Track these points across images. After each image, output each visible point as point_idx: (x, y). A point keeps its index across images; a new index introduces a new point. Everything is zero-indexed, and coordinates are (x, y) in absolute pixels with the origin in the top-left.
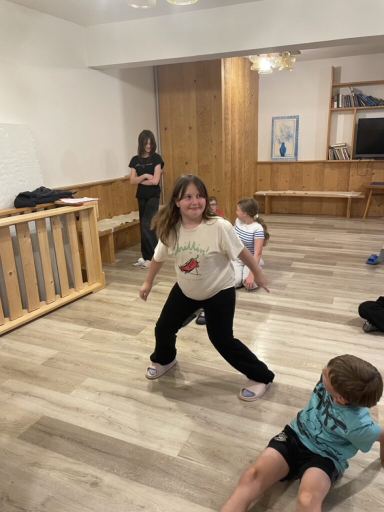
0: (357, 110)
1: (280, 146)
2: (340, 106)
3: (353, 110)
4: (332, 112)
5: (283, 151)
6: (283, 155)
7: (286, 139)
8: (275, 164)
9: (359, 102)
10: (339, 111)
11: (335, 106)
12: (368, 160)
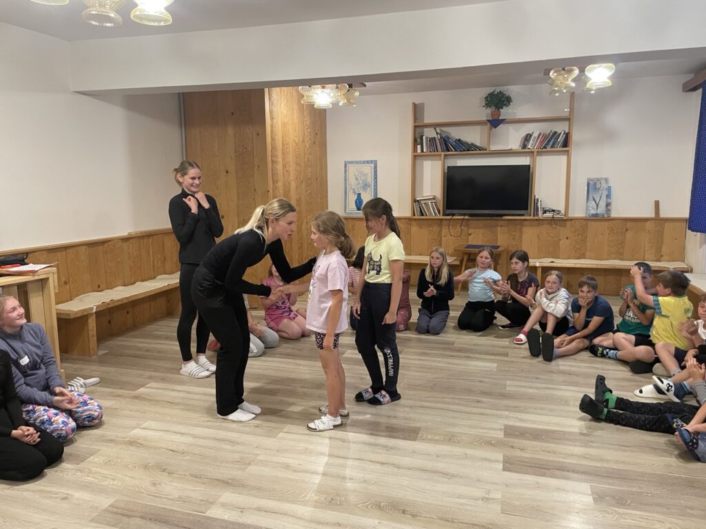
0: (445, 155)
1: (356, 197)
2: (425, 151)
3: (440, 155)
4: (415, 157)
7: (362, 189)
8: (352, 220)
9: (446, 145)
10: (423, 156)
11: (419, 151)
12: (462, 217)
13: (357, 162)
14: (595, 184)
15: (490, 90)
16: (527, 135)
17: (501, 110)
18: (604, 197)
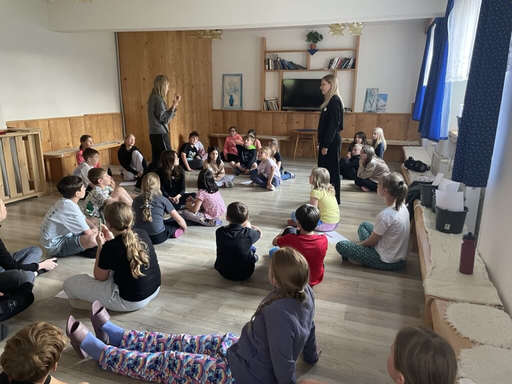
1: (229, 98)
2: (270, 68)
3: (280, 72)
5: (231, 102)
6: (231, 105)
7: (233, 92)
8: (226, 112)
9: (283, 66)
11: (267, 68)
12: (291, 112)
13: (230, 75)
14: (371, 92)
15: (310, 31)
16: (331, 59)
17: (316, 43)
18: (376, 100)
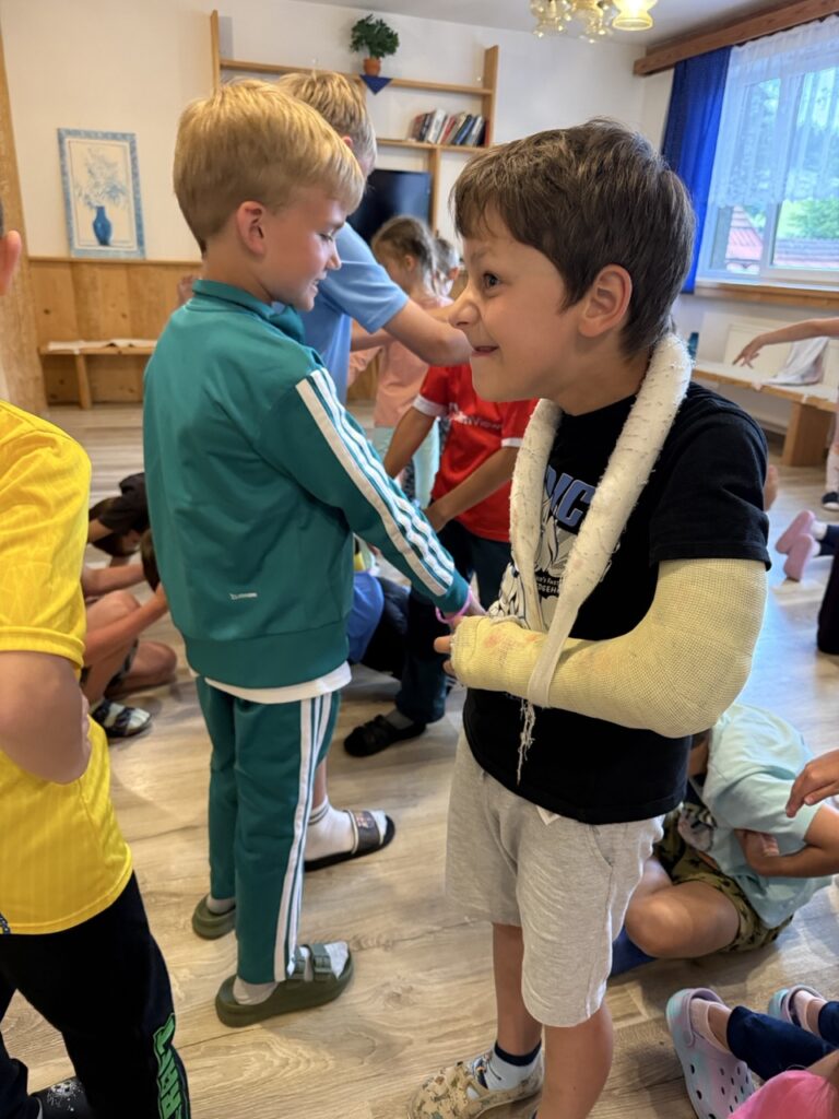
1: (93, 215)
5: (103, 232)
6: (104, 241)
7: (106, 196)
8: (85, 267)
13: (88, 135)
15: (363, 14)
16: (427, 115)
17: (381, 59)
